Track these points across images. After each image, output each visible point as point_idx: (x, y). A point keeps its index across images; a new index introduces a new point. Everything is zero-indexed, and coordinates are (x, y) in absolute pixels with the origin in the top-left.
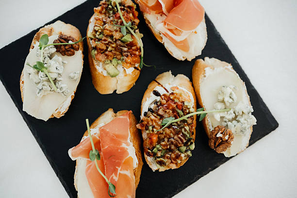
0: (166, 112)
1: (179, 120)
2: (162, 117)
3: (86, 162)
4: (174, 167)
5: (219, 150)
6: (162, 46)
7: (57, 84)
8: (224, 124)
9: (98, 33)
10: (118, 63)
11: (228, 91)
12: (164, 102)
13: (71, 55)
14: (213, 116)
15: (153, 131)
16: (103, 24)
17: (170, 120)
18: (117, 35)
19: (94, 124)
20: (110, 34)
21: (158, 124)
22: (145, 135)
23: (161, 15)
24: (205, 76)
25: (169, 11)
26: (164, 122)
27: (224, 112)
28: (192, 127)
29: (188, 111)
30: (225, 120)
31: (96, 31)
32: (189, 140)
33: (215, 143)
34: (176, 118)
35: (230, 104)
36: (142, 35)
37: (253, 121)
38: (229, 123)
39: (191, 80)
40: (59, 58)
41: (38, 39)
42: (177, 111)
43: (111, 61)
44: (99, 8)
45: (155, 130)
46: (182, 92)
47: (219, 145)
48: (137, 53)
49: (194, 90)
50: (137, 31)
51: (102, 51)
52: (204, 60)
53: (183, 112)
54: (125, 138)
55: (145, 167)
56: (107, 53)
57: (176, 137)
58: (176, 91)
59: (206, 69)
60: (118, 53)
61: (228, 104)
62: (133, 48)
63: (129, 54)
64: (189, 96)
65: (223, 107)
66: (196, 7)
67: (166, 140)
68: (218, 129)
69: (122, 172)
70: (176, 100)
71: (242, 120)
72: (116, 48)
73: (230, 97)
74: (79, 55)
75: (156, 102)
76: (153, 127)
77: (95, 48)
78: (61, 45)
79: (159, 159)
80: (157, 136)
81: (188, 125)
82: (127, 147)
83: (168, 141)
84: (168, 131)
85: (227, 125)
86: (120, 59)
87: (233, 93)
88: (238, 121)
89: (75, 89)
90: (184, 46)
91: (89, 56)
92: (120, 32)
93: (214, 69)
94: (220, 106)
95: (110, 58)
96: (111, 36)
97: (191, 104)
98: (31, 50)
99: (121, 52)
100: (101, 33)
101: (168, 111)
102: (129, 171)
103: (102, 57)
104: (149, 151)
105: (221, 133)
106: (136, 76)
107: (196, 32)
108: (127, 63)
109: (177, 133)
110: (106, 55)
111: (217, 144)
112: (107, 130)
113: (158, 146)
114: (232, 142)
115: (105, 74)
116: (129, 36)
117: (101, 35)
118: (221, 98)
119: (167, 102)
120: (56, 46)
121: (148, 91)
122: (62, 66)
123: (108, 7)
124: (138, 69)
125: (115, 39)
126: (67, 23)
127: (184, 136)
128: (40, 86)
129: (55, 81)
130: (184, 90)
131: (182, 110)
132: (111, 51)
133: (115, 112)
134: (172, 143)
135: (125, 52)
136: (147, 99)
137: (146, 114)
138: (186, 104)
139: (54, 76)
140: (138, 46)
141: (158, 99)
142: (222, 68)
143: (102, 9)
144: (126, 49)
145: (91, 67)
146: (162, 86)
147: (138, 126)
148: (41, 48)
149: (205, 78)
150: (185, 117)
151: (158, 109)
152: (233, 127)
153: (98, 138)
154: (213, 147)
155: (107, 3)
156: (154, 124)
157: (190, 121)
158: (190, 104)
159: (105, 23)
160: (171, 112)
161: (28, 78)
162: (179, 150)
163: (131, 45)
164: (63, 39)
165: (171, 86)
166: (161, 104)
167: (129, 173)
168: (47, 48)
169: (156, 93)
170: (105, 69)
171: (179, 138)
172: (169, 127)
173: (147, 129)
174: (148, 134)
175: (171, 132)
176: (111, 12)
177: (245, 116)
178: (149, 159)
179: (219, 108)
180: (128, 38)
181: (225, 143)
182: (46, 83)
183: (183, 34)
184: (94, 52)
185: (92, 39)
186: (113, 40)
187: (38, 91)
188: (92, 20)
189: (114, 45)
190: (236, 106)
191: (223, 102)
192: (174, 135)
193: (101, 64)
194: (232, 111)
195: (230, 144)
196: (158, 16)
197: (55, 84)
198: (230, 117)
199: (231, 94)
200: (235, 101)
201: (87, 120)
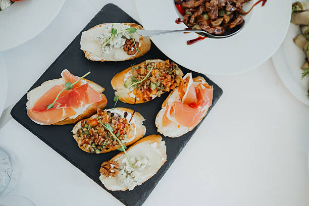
1: (113, 135)
2: (111, 123)
3: (62, 84)
4: (80, 143)
5: (102, 170)
6: (161, 109)
8: (121, 167)
9: (150, 66)
10: (134, 86)
12: (121, 121)
14: (124, 158)
15: (99, 119)
17: (110, 129)
18: (153, 79)
20: (152, 74)
21: (104, 121)
22: (94, 117)
26: (107, 125)
27: (130, 164)
28: (111, 146)
29: (121, 138)
30: (124, 167)
31: (151, 64)
32: (102, 147)
33: (105, 165)
34: (113, 132)
35: (137, 167)
36: (160, 96)
37: (131, 188)
38: (123, 171)
39: (144, 137)
42: (118, 132)
45: (100, 120)
46: (132, 131)
47: (105, 168)
49: (138, 140)
51: (139, 73)
52: (162, 140)
53: (119, 136)
54: (87, 101)
55: (73, 125)
57: (100, 137)
58: (132, 127)
59: (156, 143)
61: (136, 165)
62: (148, 92)
63: (143, 91)
64: (132, 137)
65: (133, 163)
66: (194, 118)
67: (96, 131)
68: (116, 164)
69: (63, 109)
70: (125, 129)
71: (129, 179)
73: (142, 165)
75: (119, 116)
76: (102, 119)
77: (140, 68)
79: (81, 131)
80: (97, 124)
81: (112, 143)
82: (82, 106)
83: (96, 133)
84: (103, 130)
85: (121, 170)
87: (145, 166)
88: (127, 177)
89: (108, 60)
90: (166, 122)
93: (158, 148)
94: (133, 160)
99: (143, 85)
101: (116, 125)
102: (65, 114)
103: (135, 73)
104: (85, 122)
105: (114, 167)
106: (131, 102)
108: (137, 91)
109: (104, 137)
110: (138, 76)
113: (90, 126)
114: (110, 177)
115: (125, 80)
118: (138, 158)
119: (122, 123)
120: (131, 39)
121: (126, 109)
124: (135, 101)
125: (150, 79)
127: (103, 142)
128: (102, 37)
129: (108, 45)
130: (135, 133)
131: (120, 135)
133: (103, 93)
134: (95, 136)
135: (144, 88)
136: (120, 110)
137: (109, 112)
138: (125, 136)
139: (112, 44)
141: (123, 117)
142: (160, 154)
143: (168, 65)
145: (127, 70)
146: (132, 117)
148: (126, 30)
149: (149, 145)
150: (116, 138)
151: (115, 119)
152: (121, 174)
154: (102, 165)
156: (104, 119)
157: (115, 142)
158: (126, 139)
159: (159, 69)
160: (116, 128)
161: (104, 29)
162: (92, 143)
163: (150, 90)
165: (134, 123)
166: (119, 120)
168: (128, 33)
169: (126, 115)
170: (128, 78)
171: (100, 140)
172: (105, 130)
173: (99, 116)
174: (96, 118)
175: (103, 133)
177: (132, 180)
178: (79, 126)
179: (131, 160)
180: (153, 87)
181: (108, 172)
182: (105, 40)
183: (172, 118)
184: (137, 67)
185: (145, 64)
186: (149, 77)
187: (98, 37)
188: (159, 61)
190: (137, 171)
191: (136, 161)
192: (101, 135)
193: (131, 75)
194: (132, 169)
195: (109, 175)
196: (179, 98)
197: (106, 45)
198: (127, 169)
199: (144, 164)
200: (140, 169)
201: (90, 72)
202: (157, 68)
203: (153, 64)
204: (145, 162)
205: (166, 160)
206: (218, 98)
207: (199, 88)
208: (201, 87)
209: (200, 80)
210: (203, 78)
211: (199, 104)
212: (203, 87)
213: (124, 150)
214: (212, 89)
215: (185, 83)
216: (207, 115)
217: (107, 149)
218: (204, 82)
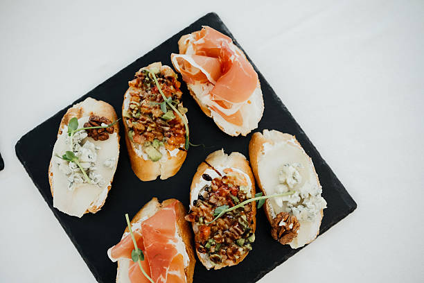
0: (218, 199)
1: (234, 208)
2: (214, 206)
3: (129, 263)
4: (231, 263)
5: (284, 241)
6: (212, 120)
7: (90, 175)
8: (288, 210)
9: (134, 112)
10: (160, 145)
11: (291, 170)
12: (216, 187)
13: (104, 139)
14: (274, 202)
15: (204, 223)
16: (139, 99)
17: (224, 209)
18: (156, 113)
19: (136, 218)
20: (149, 111)
21: (209, 215)
22: (195, 228)
23: (208, 85)
24: (263, 153)
25: (217, 78)
26: (216, 212)
27: (287, 195)
28: (250, 215)
29: (244, 197)
30: (288, 205)
31: (132, 110)
32: (247, 231)
33: (278, 234)
34: (231, 206)
35: (294, 186)
36: (187, 110)
37: (323, 204)
38: (294, 209)
39: (248, 158)
40: (91, 144)
41: (66, 122)
42: (231, 198)
43: (152, 143)
44: (134, 81)
45: (206, 221)
46: (237, 175)
47: (283, 235)
48: (181, 132)
49: (252, 170)
50: (181, 105)
51: (140, 132)
52: (262, 133)
53: (239, 198)
54: (171, 233)
55: (198, 266)
56: (146, 134)
57: (231, 229)
58: (229, 174)
59: (264, 145)
60: (159, 133)
61: (291, 187)
62: (176, 126)
63: (172, 134)
64: (245, 179)
65: (286, 189)
66: (247, 74)
67: (220, 232)
68: (282, 215)
69: (170, 273)
70: (230, 185)
71: (308, 204)
72: (156, 128)
73: (294, 178)
74: (114, 138)
75: (206, 188)
76: (204, 218)
77: (132, 129)
78: (93, 129)
79: (213, 256)
80: (210, 228)
81: (246, 213)
82: (176, 244)
83: (223, 234)
84: (222, 222)
85: (292, 211)
86: (161, 141)
87: (297, 172)
88: (305, 206)
89: (111, 178)
90: (236, 119)
91: (126, 138)
92: (160, 108)
93: (274, 144)
94: (282, 189)
95: (150, 140)
96: (150, 114)
97: (247, 188)
98: (59, 135)
99: (163, 132)
100: (137, 111)
101: (220, 198)
102: (179, 271)
103: (140, 139)
104: (201, 246)
105: (285, 221)
106: (182, 158)
107: (249, 102)
108: (170, 144)
109: (233, 224)
110: (145, 136)
111: (280, 234)
112: (151, 226)
113: (211, 241)
114: (298, 232)
115: (146, 158)
116: (171, 113)
117: (139, 114)
118: (282, 180)
119: (219, 188)
120: (87, 131)
121: (197, 174)
122: (95, 154)
123: (144, 79)
124: (184, 150)
125: (155, 117)
126: (98, 100)
127: (240, 226)
128: (71, 178)
130: (240, 172)
131: (237, 196)
132: (150, 132)
133: (160, 202)
134: (228, 236)
135: (167, 132)
136: (197, 184)
137: (195, 203)
138: (241, 189)
139: (87, 166)
140: (182, 124)
141: (209, 183)
142: (283, 143)
143: (138, 82)
144: (167, 129)
145: (130, 151)
146: (213, 168)
147: (187, 218)
148: (70, 135)
149: (264, 156)
150: (241, 205)
151: (210, 197)
152: (299, 213)
153: (141, 235)
154: (276, 238)
155: (144, 74)
156: (205, 215)
157: (247, 209)
159: (142, 99)
160: (224, 199)
161: (57, 170)
162: (236, 243)
163: (174, 123)
164: (95, 121)
165: (224, 168)
166: (213, 191)
167: (179, 273)
168: (76, 134)
169: (207, 178)
170: (145, 152)
171: (236, 230)
172: (223, 217)
173: (197, 221)
174: (199, 227)
175: (226, 223)
176: (149, 85)
177: (312, 200)
178: (202, 256)
179: (281, 191)
180: (169, 116)
181: (291, 233)
182: (77, 175)
183: (233, 107)
184: (132, 134)
185: (128, 119)
186: (152, 118)
187: (70, 184)
188: (127, 95)
189: (153, 125)
190: (301, 187)
191: (285, 183)
192: (230, 226)
193: (140, 146)
194: (296, 194)
195: (295, 233)
196: (204, 86)
197: (88, 175)
198: (295, 202)
199: (294, 174)
200: (300, 182)
201: (127, 215)
202: (140, 101)
203: (132, 107)
205: (294, 137)
206: (222, 23)
207: (199, 48)
208: (198, 45)
209: (185, 43)
210: (183, 37)
211: (227, 58)
212: (201, 41)
213: (264, 197)
214: (206, 28)
215: (184, 68)
216: (243, 51)
217: (252, 223)
218: (190, 37)
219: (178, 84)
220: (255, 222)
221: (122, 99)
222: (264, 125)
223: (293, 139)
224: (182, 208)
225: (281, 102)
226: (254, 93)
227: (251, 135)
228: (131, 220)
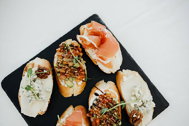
0: (103, 105)
1: (110, 109)
2: (101, 108)
5: (135, 124)
6: (98, 66)
8: (137, 109)
9: (60, 64)
10: (73, 80)
12: (101, 99)
13: (45, 78)
14: (130, 105)
15: (96, 117)
16: (62, 58)
17: (106, 110)
18: (70, 64)
19: (63, 116)
20: (67, 63)
21: (99, 113)
22: (92, 119)
23: (95, 49)
24: (123, 81)
25: (99, 46)
26: (102, 112)
27: (136, 102)
28: (118, 112)
29: (115, 104)
30: (137, 106)
31: (59, 63)
32: (118, 120)
33: (133, 121)
35: (139, 97)
36: (85, 62)
37: (154, 105)
39: (116, 84)
40: (39, 81)
41: (26, 70)
42: (109, 104)
43: (69, 79)
44: (59, 49)
45: (97, 116)
46: (111, 93)
48: (83, 73)
49: (118, 90)
50: (82, 59)
51: (63, 74)
52: (122, 71)
53: (112, 104)
54: (81, 123)
56: (66, 74)
57: (110, 119)
58: (108, 93)
59: (123, 77)
60: (72, 74)
62: (80, 70)
63: (78, 74)
64: (115, 95)
65: (136, 99)
66: (114, 43)
67: (104, 121)
68: (134, 112)
70: (108, 98)
71: (147, 105)
72: (71, 72)
73: (139, 93)
74: (50, 77)
75: (97, 100)
76: (96, 115)
77: (59, 72)
78: (40, 73)
80: (99, 119)
81: (116, 111)
83: (106, 122)
84: (105, 116)
85: (139, 109)
86: (74, 77)
87: (140, 90)
88: (145, 106)
89: (50, 97)
90: (109, 65)
91: (56, 76)
92: (72, 62)
93: (128, 76)
94: (133, 98)
95: (68, 77)
96: (68, 65)
97: (116, 99)
98: (23, 77)
99: (74, 73)
100: (61, 64)
101: (104, 104)
103: (63, 77)
105: (135, 115)
106: (84, 85)
107: (115, 57)
108: (78, 79)
109: (110, 117)
110: (66, 76)
111: (134, 121)
112: (70, 120)
113: (100, 125)
114: (142, 119)
115: (66, 86)
116: (77, 64)
117: (62, 65)
118: (133, 94)
119: (103, 99)
120: (37, 74)
121: (91, 93)
122: (41, 86)
123: (64, 48)
124: (84, 81)
125: (70, 66)
126: (42, 59)
127: (114, 118)
128: (30, 98)
129: (38, 95)
130: (113, 91)
131: (112, 103)
132: (68, 73)
133: (74, 107)
134: (108, 123)
135: (76, 73)
136: (91, 98)
137: (91, 107)
138: (114, 99)
139: (37, 92)
140: (83, 69)
141: (98, 97)
142: (133, 76)
143: (61, 49)
144: (76, 72)
145: (58, 83)
146: (99, 90)
147: (88, 115)
148: (28, 77)
149: (124, 83)
150: (114, 107)
151: (98, 104)
152: (142, 110)
153: (65, 125)
154: (132, 123)
155: (64, 45)
156: (97, 113)
157: (117, 109)
159: (63, 57)
160: (106, 105)
161: (23, 94)
163: (79, 68)
164: (40, 69)
165: (104, 89)
166: (100, 101)
168: (32, 76)
169: (96, 94)
170: (66, 84)
171: (112, 120)
172: (105, 114)
173: (93, 116)
174: (94, 119)
175: (107, 117)
176: (66, 50)
177: (148, 103)
179: (133, 100)
180: (77, 65)
181: (139, 120)
182: (33, 97)
183: (108, 60)
184: (59, 75)
185: (57, 67)
186: (68, 66)
187: (29, 101)
188: (56, 55)
189: (69, 70)
190: (143, 97)
191: (135, 96)
192: (109, 118)
193: (63, 81)
194: (140, 101)
195: (141, 120)
196: (93, 50)
197: (38, 96)
198: (140, 105)
199: (139, 91)
200: (142, 95)
201: (58, 116)
202: (62, 59)
203: (59, 61)
204: (137, 89)
205: (137, 72)
206: (100, 19)
207: (90, 32)
208: (89, 30)
209: (83, 29)
210: (82, 26)
211: (104, 36)
212: (91, 28)
213: (125, 103)
214: (93, 22)
215: (83, 42)
216: (111, 32)
217: (120, 116)
218: (85, 26)
219: (81, 50)
220: (121, 115)
221: (54, 58)
222: (123, 67)
223: (137, 74)
224: (85, 109)
225: (130, 56)
226: (117, 53)
227: (117, 73)
228: (60, 117)
